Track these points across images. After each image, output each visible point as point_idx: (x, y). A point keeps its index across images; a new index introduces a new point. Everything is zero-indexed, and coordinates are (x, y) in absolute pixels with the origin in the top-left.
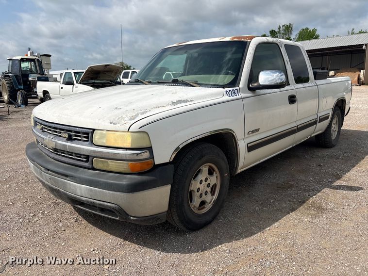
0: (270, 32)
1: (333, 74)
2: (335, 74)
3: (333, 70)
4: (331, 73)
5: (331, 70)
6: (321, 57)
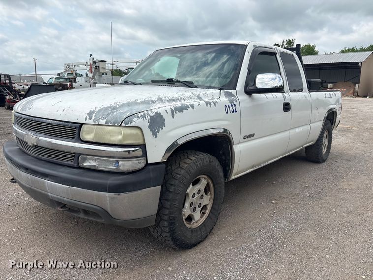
1: (331, 87)
2: (333, 86)
4: (330, 85)
5: (330, 83)
6: (319, 71)
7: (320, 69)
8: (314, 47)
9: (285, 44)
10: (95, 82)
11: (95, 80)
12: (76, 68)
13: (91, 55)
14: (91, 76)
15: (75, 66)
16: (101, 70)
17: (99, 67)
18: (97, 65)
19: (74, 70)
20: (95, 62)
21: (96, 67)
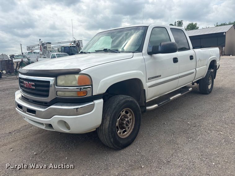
6: (200, 40)
8: (196, 24)
9: (176, 24)
10: (44, 57)
12: (33, 48)
13: (40, 40)
14: (42, 53)
15: (32, 47)
16: (48, 49)
17: (46, 47)
18: (45, 46)
19: (32, 50)
20: (43, 44)
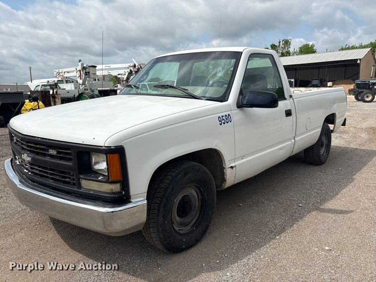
0: (271, 45)
1: (331, 85)
2: (333, 85)
3: (331, 81)
5: (329, 81)
6: (318, 70)
7: (319, 68)
8: (313, 46)
9: (281, 44)
10: (85, 88)
11: (85, 86)
12: (66, 74)
13: (80, 61)
14: (81, 83)
15: (64, 72)
16: (91, 76)
17: (89, 72)
18: (87, 70)
19: (64, 77)
20: (84, 68)
21: (86, 73)
